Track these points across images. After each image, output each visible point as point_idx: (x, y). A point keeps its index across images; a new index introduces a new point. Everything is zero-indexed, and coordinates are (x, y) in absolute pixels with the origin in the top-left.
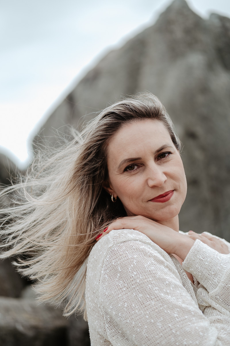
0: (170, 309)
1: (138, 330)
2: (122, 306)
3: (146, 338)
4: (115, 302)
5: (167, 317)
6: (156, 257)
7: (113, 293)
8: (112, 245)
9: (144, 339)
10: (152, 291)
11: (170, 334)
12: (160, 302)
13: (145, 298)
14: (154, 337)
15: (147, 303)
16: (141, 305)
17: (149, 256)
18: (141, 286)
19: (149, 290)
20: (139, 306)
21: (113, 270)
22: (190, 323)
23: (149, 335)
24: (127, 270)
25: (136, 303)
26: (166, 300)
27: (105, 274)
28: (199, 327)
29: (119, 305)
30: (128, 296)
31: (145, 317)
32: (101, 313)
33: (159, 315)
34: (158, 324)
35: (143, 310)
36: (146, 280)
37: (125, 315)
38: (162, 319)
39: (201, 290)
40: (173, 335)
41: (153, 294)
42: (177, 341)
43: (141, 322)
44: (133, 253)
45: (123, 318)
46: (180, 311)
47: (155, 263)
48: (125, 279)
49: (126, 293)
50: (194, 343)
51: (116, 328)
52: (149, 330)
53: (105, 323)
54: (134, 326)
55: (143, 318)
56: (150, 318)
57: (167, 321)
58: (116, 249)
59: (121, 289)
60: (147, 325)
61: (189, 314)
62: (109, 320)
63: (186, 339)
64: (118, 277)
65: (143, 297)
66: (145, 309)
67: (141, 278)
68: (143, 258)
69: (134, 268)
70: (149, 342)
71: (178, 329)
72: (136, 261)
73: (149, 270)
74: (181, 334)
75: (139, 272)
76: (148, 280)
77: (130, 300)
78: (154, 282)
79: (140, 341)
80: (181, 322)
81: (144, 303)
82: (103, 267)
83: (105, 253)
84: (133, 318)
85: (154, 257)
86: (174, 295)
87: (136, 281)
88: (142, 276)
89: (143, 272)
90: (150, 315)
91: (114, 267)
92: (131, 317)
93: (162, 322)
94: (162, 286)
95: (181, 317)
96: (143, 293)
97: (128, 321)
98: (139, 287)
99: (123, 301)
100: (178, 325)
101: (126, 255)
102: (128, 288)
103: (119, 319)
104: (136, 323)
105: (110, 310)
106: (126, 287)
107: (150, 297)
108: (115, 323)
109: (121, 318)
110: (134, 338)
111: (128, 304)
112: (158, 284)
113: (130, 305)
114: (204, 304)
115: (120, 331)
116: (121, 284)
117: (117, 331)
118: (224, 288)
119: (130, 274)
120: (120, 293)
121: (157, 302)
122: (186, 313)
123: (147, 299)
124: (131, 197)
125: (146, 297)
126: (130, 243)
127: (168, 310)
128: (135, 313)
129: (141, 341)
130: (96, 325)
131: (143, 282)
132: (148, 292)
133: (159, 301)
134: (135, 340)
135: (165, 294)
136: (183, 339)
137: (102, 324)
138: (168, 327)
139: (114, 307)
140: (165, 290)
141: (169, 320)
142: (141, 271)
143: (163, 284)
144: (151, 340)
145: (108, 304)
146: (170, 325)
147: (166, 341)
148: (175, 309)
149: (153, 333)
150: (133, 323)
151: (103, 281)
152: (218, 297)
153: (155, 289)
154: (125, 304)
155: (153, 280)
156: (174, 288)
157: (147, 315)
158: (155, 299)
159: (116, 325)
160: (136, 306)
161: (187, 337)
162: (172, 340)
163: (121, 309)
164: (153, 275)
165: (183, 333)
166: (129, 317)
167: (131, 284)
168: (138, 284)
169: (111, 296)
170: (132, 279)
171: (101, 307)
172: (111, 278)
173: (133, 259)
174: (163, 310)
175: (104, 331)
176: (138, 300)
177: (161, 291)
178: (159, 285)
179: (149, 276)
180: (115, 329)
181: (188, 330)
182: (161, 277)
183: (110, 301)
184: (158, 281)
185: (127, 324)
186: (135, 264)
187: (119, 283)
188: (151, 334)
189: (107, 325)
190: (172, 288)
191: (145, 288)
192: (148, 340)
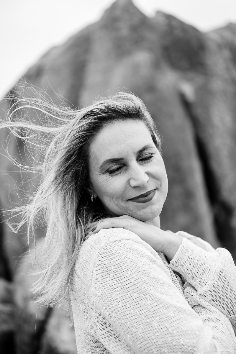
0: (166, 309)
1: (134, 330)
2: (116, 306)
3: (142, 338)
4: (109, 302)
5: (163, 316)
6: (149, 257)
7: (106, 293)
8: (104, 244)
9: (140, 339)
10: (147, 290)
11: (167, 334)
12: (156, 302)
13: (139, 297)
14: (150, 337)
15: (142, 303)
16: (136, 305)
17: (142, 255)
18: (136, 285)
19: (144, 289)
20: (134, 306)
21: (106, 270)
22: (186, 323)
23: (145, 335)
24: (121, 270)
25: (131, 303)
26: (161, 299)
27: (97, 274)
28: (195, 326)
29: (113, 305)
30: (122, 296)
31: (140, 317)
32: (92, 313)
33: (155, 314)
34: (154, 324)
35: (138, 310)
36: (140, 280)
37: (120, 315)
38: (158, 319)
39: (189, 289)
40: (170, 334)
41: (148, 293)
42: (174, 340)
43: (136, 322)
44: (126, 252)
45: (117, 319)
46: (175, 311)
47: (149, 262)
48: (119, 279)
49: (120, 293)
50: (191, 342)
51: (108, 328)
52: (145, 330)
53: (96, 323)
54: (129, 326)
55: (139, 318)
56: (146, 317)
57: (163, 321)
58: (108, 249)
59: (114, 289)
60: (143, 325)
61: (184, 313)
62: (101, 320)
63: (182, 339)
64: (111, 277)
65: (138, 297)
66: (140, 308)
67: (135, 277)
68: (136, 257)
69: (128, 267)
70: (145, 342)
71: (175, 329)
72: (130, 261)
73: (143, 270)
74: (178, 333)
75: (133, 271)
76: (143, 280)
77: (125, 300)
78: (148, 282)
79: (135, 341)
80: (177, 321)
81: (139, 303)
82: (94, 267)
83: (96, 253)
84: (128, 318)
85: (147, 257)
86: (168, 294)
87: (130, 280)
88: (136, 275)
89: (138, 272)
90: (146, 315)
91: (107, 267)
92: (126, 317)
93: (158, 322)
94: (156, 286)
95: (176, 316)
96: (138, 293)
97: (123, 322)
98: (134, 286)
99: (117, 301)
100: (174, 325)
101: (119, 254)
102: (122, 287)
103: (113, 319)
104: (131, 323)
105: (103, 311)
106: (119, 287)
107: (145, 297)
108: (108, 323)
109: (115, 318)
110: (128, 338)
111: (123, 304)
112: (152, 283)
113: (125, 305)
114: (193, 303)
115: (112, 332)
116: (114, 284)
117: (109, 332)
118: (213, 285)
119: (124, 274)
120: (113, 293)
121: (152, 302)
122: (181, 312)
123: (142, 299)
124: (111, 197)
125: (141, 297)
126: (123, 242)
127: (164, 309)
128: (130, 313)
129: (137, 341)
130: (87, 326)
131: (138, 281)
132: (143, 292)
133: (154, 301)
134: (130, 340)
135: (160, 294)
136: (179, 339)
137: (93, 325)
138: (164, 326)
139: (108, 307)
140: (159, 290)
141: (165, 320)
142: (135, 270)
143: (157, 284)
144: (147, 340)
145: (101, 305)
146: (166, 325)
147: (163, 341)
148: (171, 308)
149: (149, 333)
150: (128, 323)
151: (95, 281)
152: (208, 295)
153: (149, 289)
154: (119, 304)
155: (148, 279)
156: (168, 288)
157: (143, 314)
158: (150, 298)
159: (109, 326)
160: (131, 306)
161: (183, 336)
162: (169, 339)
163: (115, 309)
164: (147, 274)
165: (180, 332)
166: (123, 317)
167: (125, 283)
168: (132, 283)
169: (104, 297)
170: (127, 278)
171: (94, 307)
172: (104, 278)
173: (126, 259)
174: (159, 309)
175: (95, 332)
176: (133, 300)
177: (156, 291)
178: (153, 285)
179: (143, 275)
180: (107, 330)
181: (185, 329)
182: (155, 276)
183: (103, 302)
184: (152, 280)
185: (121, 325)
186: (129, 263)
187: (112, 283)
188: (147, 334)
189: (99, 326)
190: (166, 288)
191: (140, 287)
192: (144, 340)
